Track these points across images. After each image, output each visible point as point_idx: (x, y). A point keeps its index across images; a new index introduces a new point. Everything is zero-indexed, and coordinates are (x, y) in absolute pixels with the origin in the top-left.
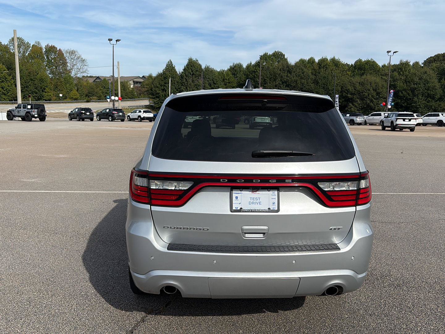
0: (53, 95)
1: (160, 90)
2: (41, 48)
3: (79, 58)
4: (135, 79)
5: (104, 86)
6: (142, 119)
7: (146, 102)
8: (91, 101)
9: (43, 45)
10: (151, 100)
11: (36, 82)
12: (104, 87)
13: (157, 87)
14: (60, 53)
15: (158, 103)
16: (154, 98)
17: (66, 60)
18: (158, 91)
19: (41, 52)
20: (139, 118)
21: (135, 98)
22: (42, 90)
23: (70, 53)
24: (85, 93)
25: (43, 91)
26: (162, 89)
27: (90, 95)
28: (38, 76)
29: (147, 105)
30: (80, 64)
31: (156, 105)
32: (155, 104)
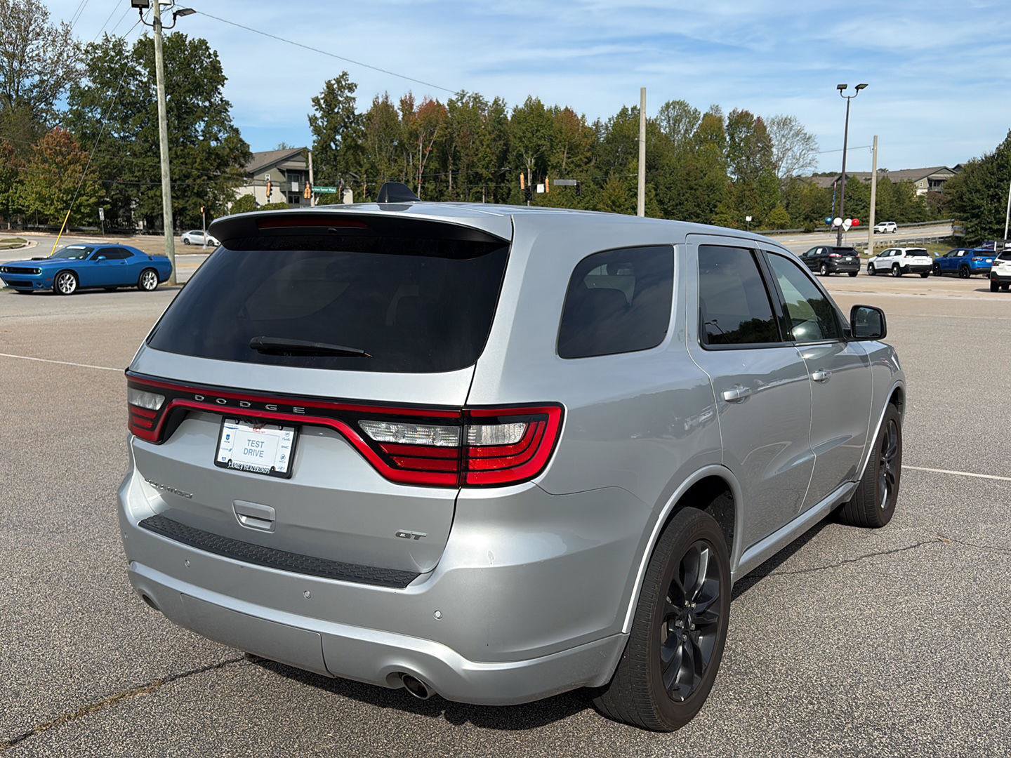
0: (732, 218)
1: (983, 199)
2: (720, 120)
3: (798, 135)
4: (934, 175)
5: (850, 194)
6: (901, 271)
7: (946, 230)
8: (816, 229)
9: (726, 113)
10: (957, 224)
11: (698, 193)
12: (850, 197)
13: (978, 191)
14: (759, 127)
15: (977, 230)
16: (966, 219)
17: (770, 139)
18: (977, 202)
19: (720, 128)
20: (895, 269)
21: (924, 221)
22: (711, 209)
23: (779, 124)
24: (804, 212)
25: (711, 211)
26: (989, 196)
27: (815, 216)
28: (706, 179)
29: (947, 237)
30: (801, 147)
31: (967, 236)
32: (968, 233)
